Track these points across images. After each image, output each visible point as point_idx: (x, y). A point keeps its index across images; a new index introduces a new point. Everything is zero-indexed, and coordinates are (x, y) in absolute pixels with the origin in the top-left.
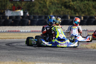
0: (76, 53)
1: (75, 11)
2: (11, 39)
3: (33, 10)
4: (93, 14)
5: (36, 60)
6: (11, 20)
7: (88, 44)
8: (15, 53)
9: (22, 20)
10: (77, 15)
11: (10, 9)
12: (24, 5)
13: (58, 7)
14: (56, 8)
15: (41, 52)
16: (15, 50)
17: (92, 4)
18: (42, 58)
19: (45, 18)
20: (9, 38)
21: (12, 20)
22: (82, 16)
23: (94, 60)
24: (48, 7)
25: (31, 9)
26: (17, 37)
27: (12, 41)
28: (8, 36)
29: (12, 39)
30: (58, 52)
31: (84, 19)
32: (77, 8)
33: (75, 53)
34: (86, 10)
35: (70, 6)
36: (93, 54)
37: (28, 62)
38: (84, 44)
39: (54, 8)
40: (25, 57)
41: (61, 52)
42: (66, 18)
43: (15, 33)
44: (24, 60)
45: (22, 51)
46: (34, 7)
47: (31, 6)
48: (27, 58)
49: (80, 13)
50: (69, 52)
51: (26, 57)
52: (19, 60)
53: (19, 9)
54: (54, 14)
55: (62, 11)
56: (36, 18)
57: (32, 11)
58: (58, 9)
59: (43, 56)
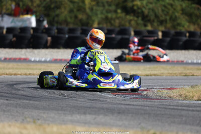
0: (147, 108)
1: (146, 19)
2: (10, 76)
3: (57, 16)
4: (183, 26)
5: (64, 121)
6: (11, 36)
7: (173, 89)
8: (20, 105)
9: (33, 36)
10: (149, 28)
11: (7, 12)
12: (39, 6)
13: (109, 11)
14: (104, 12)
15: (75, 104)
16: (20, 99)
17: (181, 5)
18: (77, 117)
19: (82, 33)
20: (7, 74)
21: (14, 37)
22: (159, 31)
23: (186, 123)
24: (88, 10)
25: (53, 14)
26: (23, 71)
27: (14, 80)
28: (4, 68)
29: (13, 76)
30: (110, 105)
31: (163, 36)
32: (149, 12)
33: (145, 108)
34: (168, 18)
35: (135, 8)
36: (184, 110)
37: (49, 124)
38: (163, 89)
39: (102, 13)
40: (42, 115)
41: (115, 106)
42: (125, 34)
43: (20, 64)
44: (38, 119)
45: (34, 100)
46: (59, 10)
47: (54, 8)
48: (45, 116)
49: (155, 24)
50: (133, 105)
51: (44, 113)
52: (28, 119)
53: (27, 14)
54: (101, 26)
55: (118, 18)
56: (64, 34)
57: (54, 18)
58: (110, 15)
59: (78, 113)
